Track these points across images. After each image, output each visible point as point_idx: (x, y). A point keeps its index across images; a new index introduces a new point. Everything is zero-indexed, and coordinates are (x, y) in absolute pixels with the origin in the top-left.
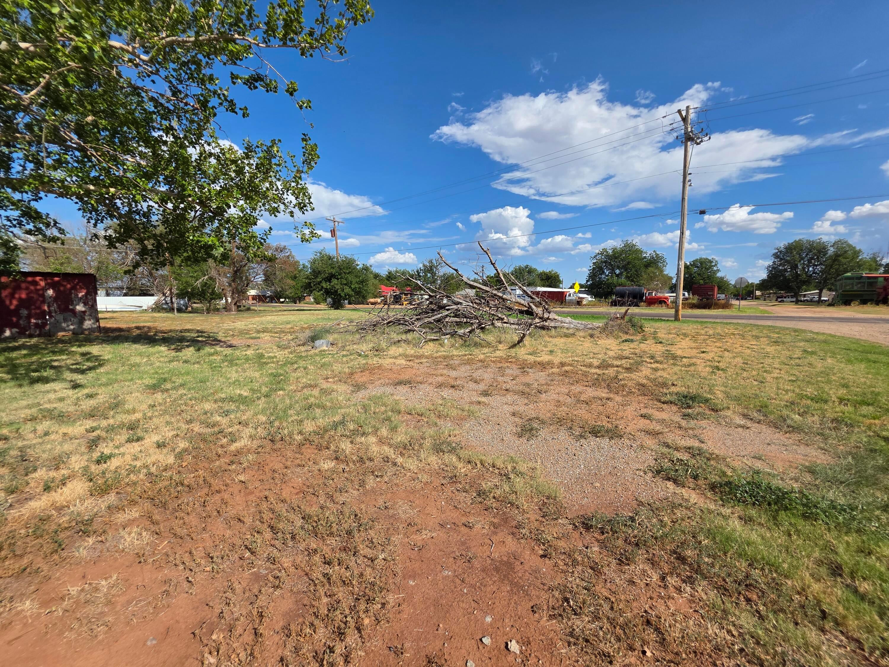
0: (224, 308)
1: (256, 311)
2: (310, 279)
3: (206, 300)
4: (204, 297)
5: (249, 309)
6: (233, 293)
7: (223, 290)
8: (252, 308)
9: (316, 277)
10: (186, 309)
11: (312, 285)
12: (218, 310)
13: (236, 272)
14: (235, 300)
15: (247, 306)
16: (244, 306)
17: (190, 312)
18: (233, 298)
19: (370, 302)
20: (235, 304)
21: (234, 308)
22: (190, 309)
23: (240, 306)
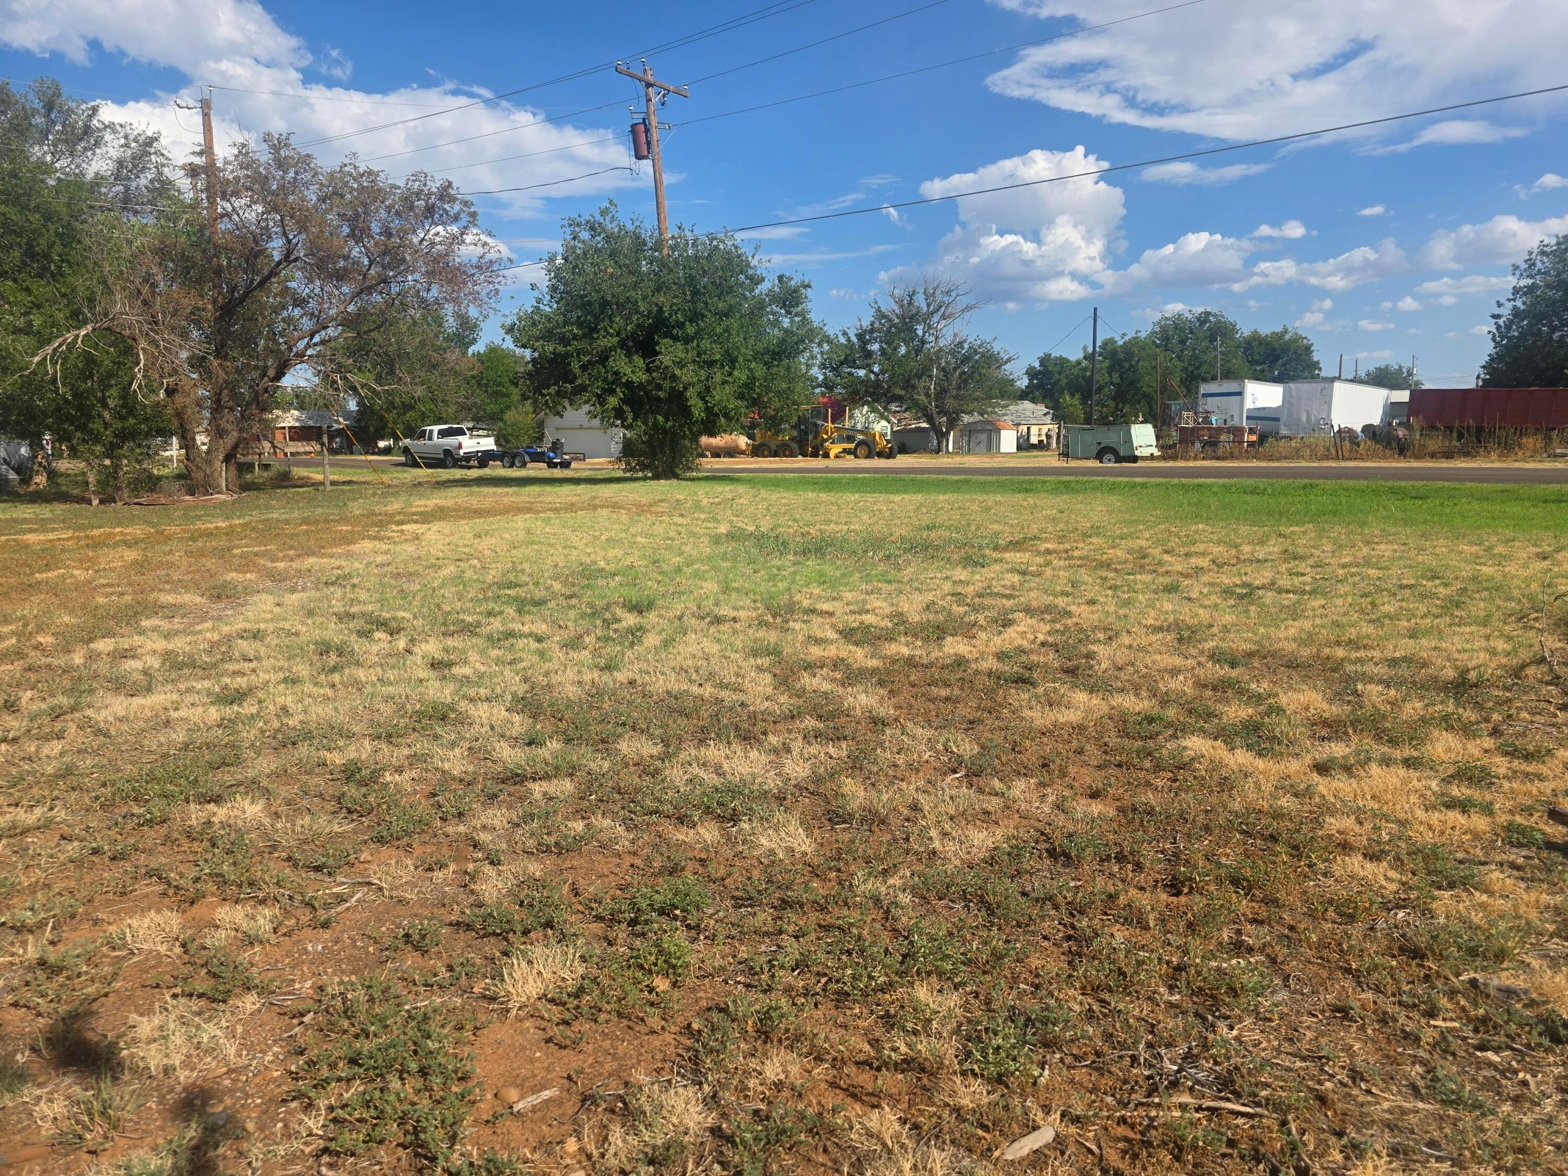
0: (179, 477)
1: (316, 485)
2: (564, 341)
3: (97, 439)
4: (82, 428)
5: (284, 480)
6: (217, 408)
7: (170, 392)
8: (298, 472)
9: (590, 331)
10: (26, 479)
11: (575, 366)
12: (152, 483)
13: (227, 311)
14: (229, 441)
15: (277, 467)
16: (266, 467)
17: (38, 497)
18: (218, 433)
19: (709, 448)
20: (228, 459)
21: (222, 474)
22: (40, 480)
23: (250, 467)
